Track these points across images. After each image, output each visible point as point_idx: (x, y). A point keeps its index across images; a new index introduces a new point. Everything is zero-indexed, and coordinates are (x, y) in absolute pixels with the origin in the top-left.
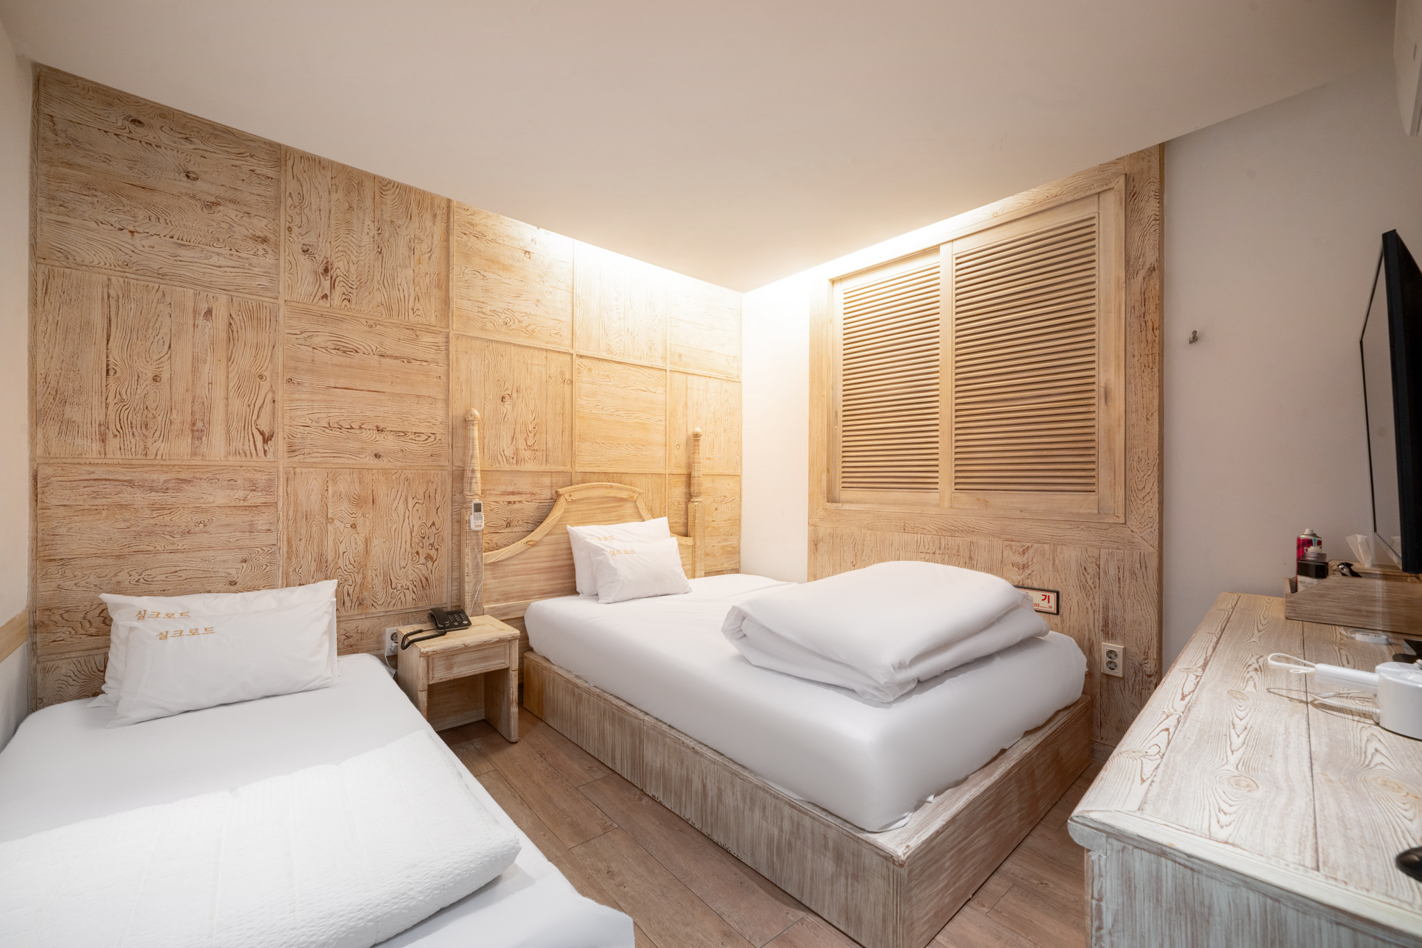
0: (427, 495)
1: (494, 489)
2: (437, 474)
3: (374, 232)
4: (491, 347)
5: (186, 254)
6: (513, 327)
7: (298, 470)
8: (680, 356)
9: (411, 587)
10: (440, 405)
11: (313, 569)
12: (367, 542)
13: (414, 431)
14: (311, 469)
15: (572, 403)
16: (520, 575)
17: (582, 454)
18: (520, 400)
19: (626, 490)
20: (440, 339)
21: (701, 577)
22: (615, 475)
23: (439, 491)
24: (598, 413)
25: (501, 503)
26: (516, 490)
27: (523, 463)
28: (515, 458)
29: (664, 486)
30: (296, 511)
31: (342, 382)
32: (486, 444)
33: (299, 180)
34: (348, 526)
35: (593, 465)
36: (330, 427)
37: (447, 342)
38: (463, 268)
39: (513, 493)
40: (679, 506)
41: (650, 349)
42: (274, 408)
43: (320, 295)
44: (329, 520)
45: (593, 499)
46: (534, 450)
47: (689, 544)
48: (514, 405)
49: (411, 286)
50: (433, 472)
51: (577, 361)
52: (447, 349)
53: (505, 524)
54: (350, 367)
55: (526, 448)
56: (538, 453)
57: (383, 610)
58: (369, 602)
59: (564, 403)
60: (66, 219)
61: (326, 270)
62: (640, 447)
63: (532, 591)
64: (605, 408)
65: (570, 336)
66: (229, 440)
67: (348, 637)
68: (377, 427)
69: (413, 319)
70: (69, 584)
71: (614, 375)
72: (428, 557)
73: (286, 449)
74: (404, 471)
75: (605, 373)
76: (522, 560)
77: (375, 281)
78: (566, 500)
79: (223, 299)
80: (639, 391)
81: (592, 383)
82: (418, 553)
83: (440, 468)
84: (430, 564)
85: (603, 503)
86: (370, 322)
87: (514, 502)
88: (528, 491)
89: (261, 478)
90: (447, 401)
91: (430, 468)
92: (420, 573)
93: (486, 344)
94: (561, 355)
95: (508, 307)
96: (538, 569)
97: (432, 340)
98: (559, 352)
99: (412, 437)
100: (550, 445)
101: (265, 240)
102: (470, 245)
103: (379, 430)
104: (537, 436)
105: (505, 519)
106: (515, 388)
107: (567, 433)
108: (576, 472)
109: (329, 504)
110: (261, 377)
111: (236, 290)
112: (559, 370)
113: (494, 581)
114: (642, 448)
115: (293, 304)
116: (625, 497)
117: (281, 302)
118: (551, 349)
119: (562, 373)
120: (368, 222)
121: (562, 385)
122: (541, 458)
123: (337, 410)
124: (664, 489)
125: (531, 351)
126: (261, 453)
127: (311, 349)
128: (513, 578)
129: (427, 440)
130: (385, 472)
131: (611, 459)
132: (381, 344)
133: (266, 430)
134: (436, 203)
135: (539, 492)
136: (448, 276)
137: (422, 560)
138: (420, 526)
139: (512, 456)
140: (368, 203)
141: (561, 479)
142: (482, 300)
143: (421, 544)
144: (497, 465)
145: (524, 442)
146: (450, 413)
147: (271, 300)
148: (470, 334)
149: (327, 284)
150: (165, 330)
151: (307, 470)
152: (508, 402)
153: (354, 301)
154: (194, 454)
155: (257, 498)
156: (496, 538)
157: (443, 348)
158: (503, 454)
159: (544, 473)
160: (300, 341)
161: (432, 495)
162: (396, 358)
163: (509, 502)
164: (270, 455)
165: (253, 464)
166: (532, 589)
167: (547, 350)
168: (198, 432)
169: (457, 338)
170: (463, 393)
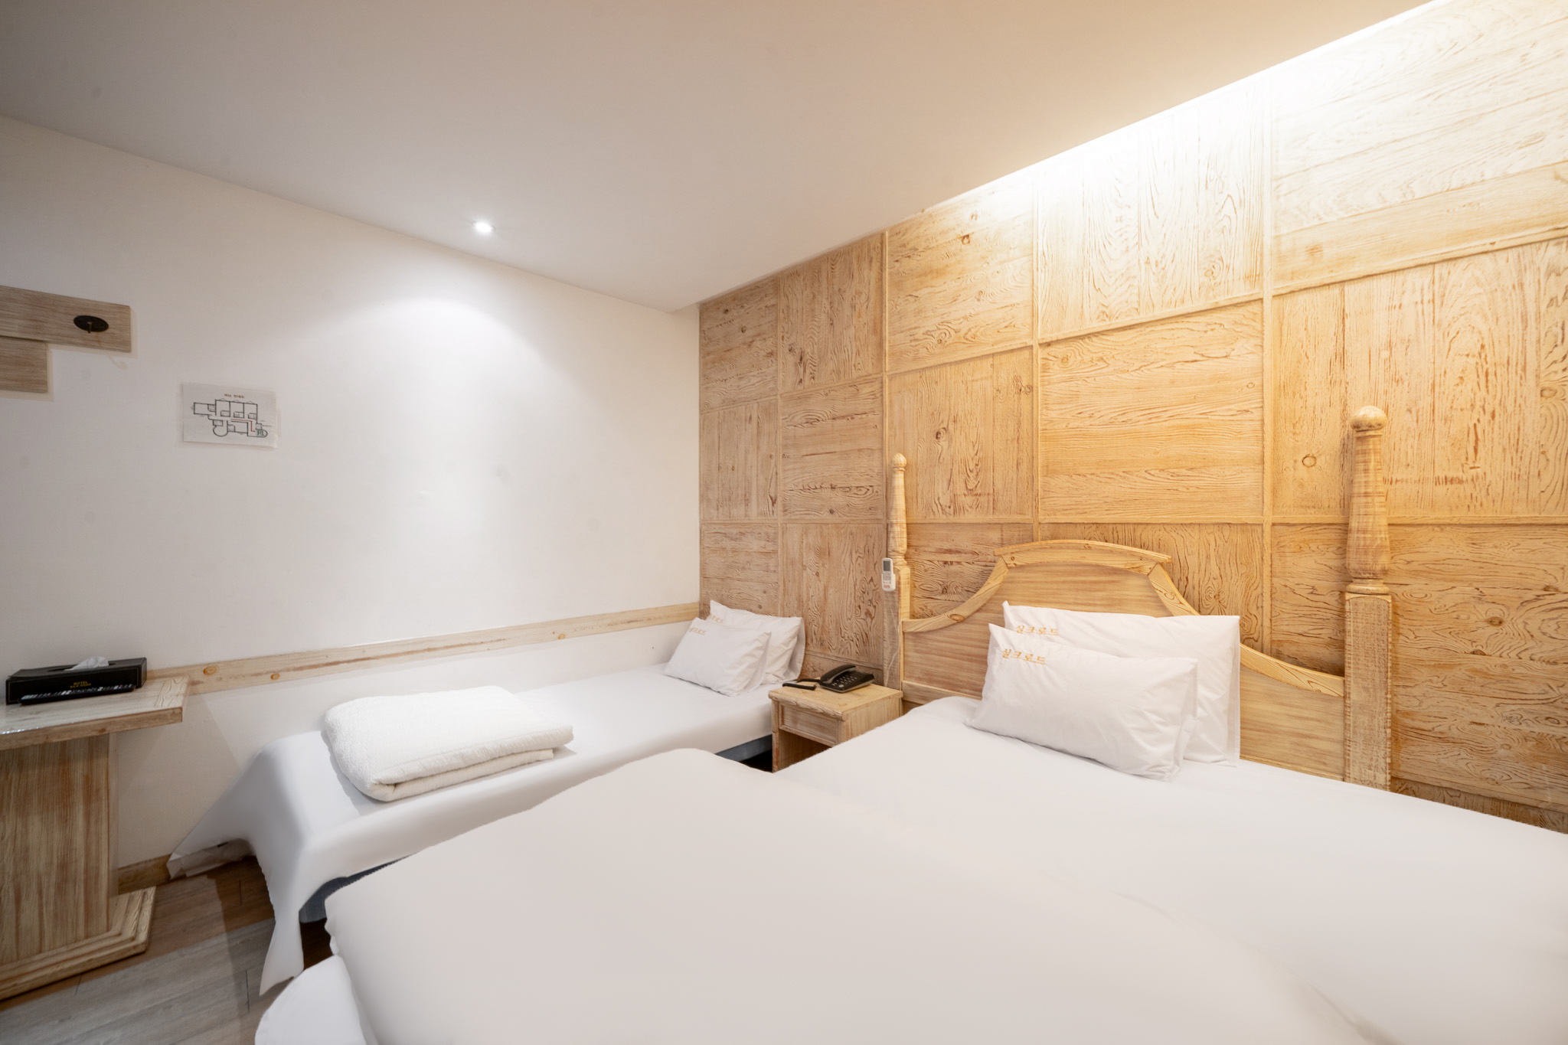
0: (867, 549)
1: (928, 546)
2: (875, 528)
3: (828, 307)
4: (924, 377)
5: (743, 383)
6: (950, 341)
7: (788, 525)
8: (1314, 250)
9: (855, 639)
10: (877, 455)
11: (796, 606)
12: (826, 589)
13: (856, 485)
14: (794, 525)
15: (1032, 419)
16: (945, 656)
17: (1052, 495)
18: (958, 432)
19: (1121, 553)
20: (877, 386)
21: (1372, 784)
22: (1119, 527)
23: (876, 546)
24: (1081, 425)
25: (936, 562)
26: (953, 548)
27: (962, 512)
28: (952, 507)
29: (1258, 550)
30: (787, 558)
31: (810, 450)
32: (920, 492)
33: (787, 296)
34: (814, 573)
35: (1073, 511)
36: (804, 489)
37: (882, 387)
38: (896, 300)
39: (950, 551)
40: (1312, 597)
41: (1210, 273)
42: (777, 478)
43: (798, 381)
44: (804, 568)
45: (1055, 565)
46: (976, 495)
47: (1324, 691)
48: (950, 441)
49: (853, 343)
50: (871, 525)
51: (1040, 353)
52: (882, 395)
53: (940, 588)
54: (815, 435)
55: (966, 493)
56: (981, 499)
57: (836, 655)
58: (826, 644)
59: (1019, 423)
60: (709, 385)
61: (801, 359)
62: (1184, 471)
63: (961, 681)
64: (1097, 415)
65: (1029, 320)
66: (758, 505)
67: (815, 671)
68: (831, 485)
69: (855, 374)
70: (709, 592)
71: (1114, 353)
72: (868, 613)
73: (781, 509)
74: (850, 525)
75: (1095, 356)
76: (949, 637)
77: (829, 353)
78: (1007, 564)
79: (756, 406)
80: (1178, 366)
81: (1071, 379)
82: (859, 607)
83: (876, 522)
84: (869, 620)
85: (1076, 574)
86: (827, 391)
87: (952, 563)
88: (969, 548)
89: (771, 531)
90: (882, 450)
91: (868, 522)
92: (861, 627)
93: (919, 375)
94: (1015, 353)
95: (943, 320)
96: (968, 655)
97: (870, 390)
98: (1012, 351)
99: (855, 491)
100: (999, 485)
101: (771, 354)
102: (901, 270)
103: (833, 488)
104: (981, 475)
105: (942, 583)
106: (952, 418)
107: (1024, 467)
108: (1040, 523)
109: (804, 554)
110: (771, 456)
111: (761, 398)
112: (1012, 376)
113: (917, 654)
114: (1190, 473)
115: (785, 395)
116: (1122, 567)
117: (779, 397)
118: (999, 350)
119: (1017, 379)
120: (825, 302)
121: (1016, 396)
122: (986, 505)
123: (807, 474)
124: (1258, 556)
125: (972, 364)
126: (771, 513)
127: (793, 427)
128: (937, 657)
129: (866, 493)
130: (837, 526)
131: (1109, 500)
132: (833, 408)
133: (773, 495)
134: (872, 246)
135: (983, 551)
136: (882, 316)
137: (863, 616)
138: (861, 581)
139: (948, 505)
140: (824, 284)
141: (1016, 533)
142: (913, 326)
143: (862, 599)
144: (932, 517)
145: (964, 485)
146: (884, 463)
147: (774, 397)
148: (902, 370)
149: (801, 370)
150: (736, 437)
151: (791, 525)
152: (943, 437)
153: (816, 378)
154: (746, 516)
155: (770, 547)
156: (931, 604)
157: (878, 395)
158: (937, 502)
159: (990, 526)
160: (789, 424)
161: (871, 550)
162: (843, 417)
163: (946, 563)
164: (775, 514)
165: (767, 521)
166: (960, 678)
167: (993, 355)
168: (747, 501)
169: (890, 380)
170: (897, 437)
